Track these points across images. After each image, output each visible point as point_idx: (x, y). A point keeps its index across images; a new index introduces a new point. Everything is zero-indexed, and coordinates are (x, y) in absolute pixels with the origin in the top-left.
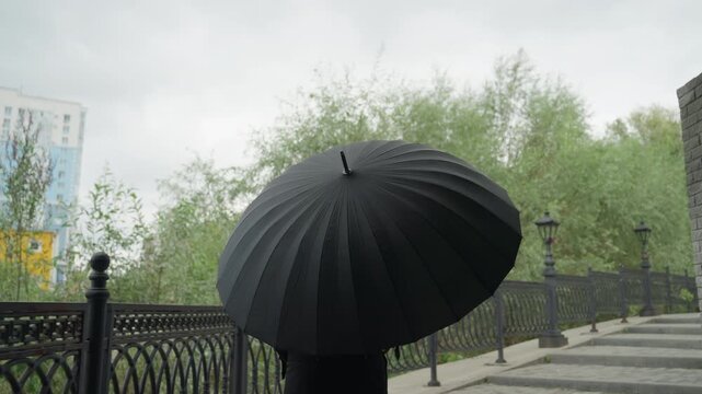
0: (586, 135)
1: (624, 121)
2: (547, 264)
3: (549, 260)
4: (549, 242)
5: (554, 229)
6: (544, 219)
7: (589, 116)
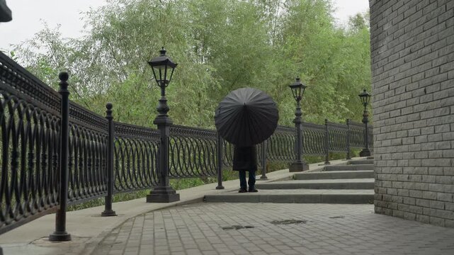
0: (331, 25)
1: (363, 16)
2: (296, 114)
3: (298, 112)
4: (299, 99)
5: (302, 90)
6: (296, 83)
7: (334, 11)
